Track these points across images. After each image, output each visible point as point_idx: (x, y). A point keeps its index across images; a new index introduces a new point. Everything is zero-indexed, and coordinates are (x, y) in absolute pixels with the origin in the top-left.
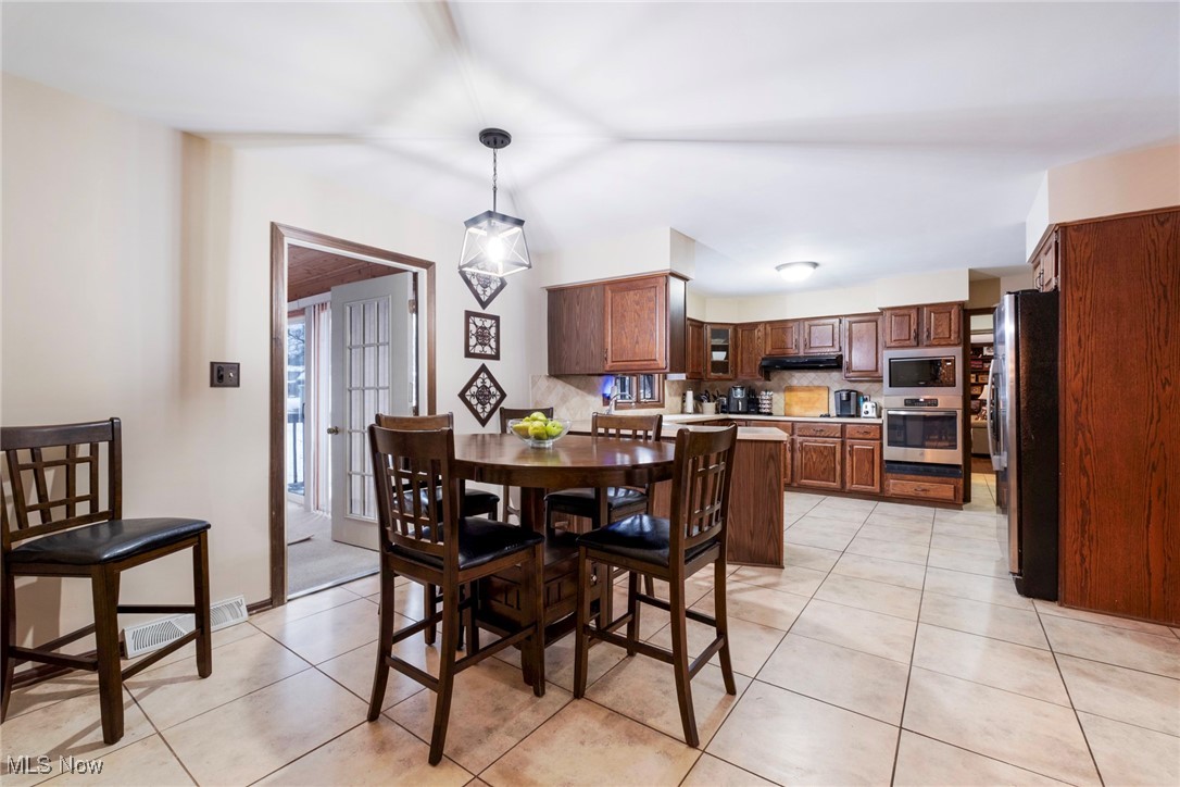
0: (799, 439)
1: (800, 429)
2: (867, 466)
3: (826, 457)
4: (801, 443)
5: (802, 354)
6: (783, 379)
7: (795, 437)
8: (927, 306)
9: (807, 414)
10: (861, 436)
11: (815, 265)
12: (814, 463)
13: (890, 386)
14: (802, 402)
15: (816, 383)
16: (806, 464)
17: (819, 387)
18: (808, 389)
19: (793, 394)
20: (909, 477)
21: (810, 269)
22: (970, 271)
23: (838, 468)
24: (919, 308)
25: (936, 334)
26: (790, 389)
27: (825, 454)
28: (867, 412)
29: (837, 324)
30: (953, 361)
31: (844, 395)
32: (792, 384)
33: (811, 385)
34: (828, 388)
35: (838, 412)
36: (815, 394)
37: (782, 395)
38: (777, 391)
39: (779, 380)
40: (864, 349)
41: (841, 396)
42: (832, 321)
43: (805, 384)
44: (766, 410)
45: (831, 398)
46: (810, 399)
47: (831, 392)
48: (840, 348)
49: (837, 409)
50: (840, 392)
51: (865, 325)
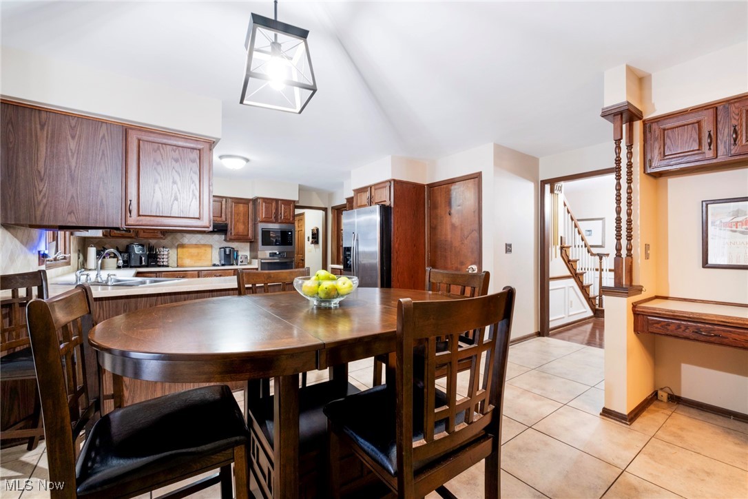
6: (176, 238)
8: (282, 200)
9: (196, 264)
11: (247, 160)
13: (263, 245)
14: (192, 256)
15: (202, 242)
17: (205, 245)
18: (197, 246)
19: (185, 250)
21: (244, 162)
22: (299, 185)
24: (277, 200)
25: (284, 216)
26: (182, 246)
28: (242, 261)
29: (224, 202)
30: (291, 232)
31: (228, 250)
32: (184, 243)
33: (198, 243)
34: (211, 246)
35: (223, 262)
36: (202, 250)
37: (175, 251)
38: (171, 248)
39: (172, 238)
40: (241, 221)
41: (225, 252)
42: (220, 199)
43: (194, 242)
44: (165, 264)
45: (213, 253)
46: (198, 254)
47: (213, 249)
48: (226, 219)
49: (220, 261)
50: (225, 248)
51: (241, 205)
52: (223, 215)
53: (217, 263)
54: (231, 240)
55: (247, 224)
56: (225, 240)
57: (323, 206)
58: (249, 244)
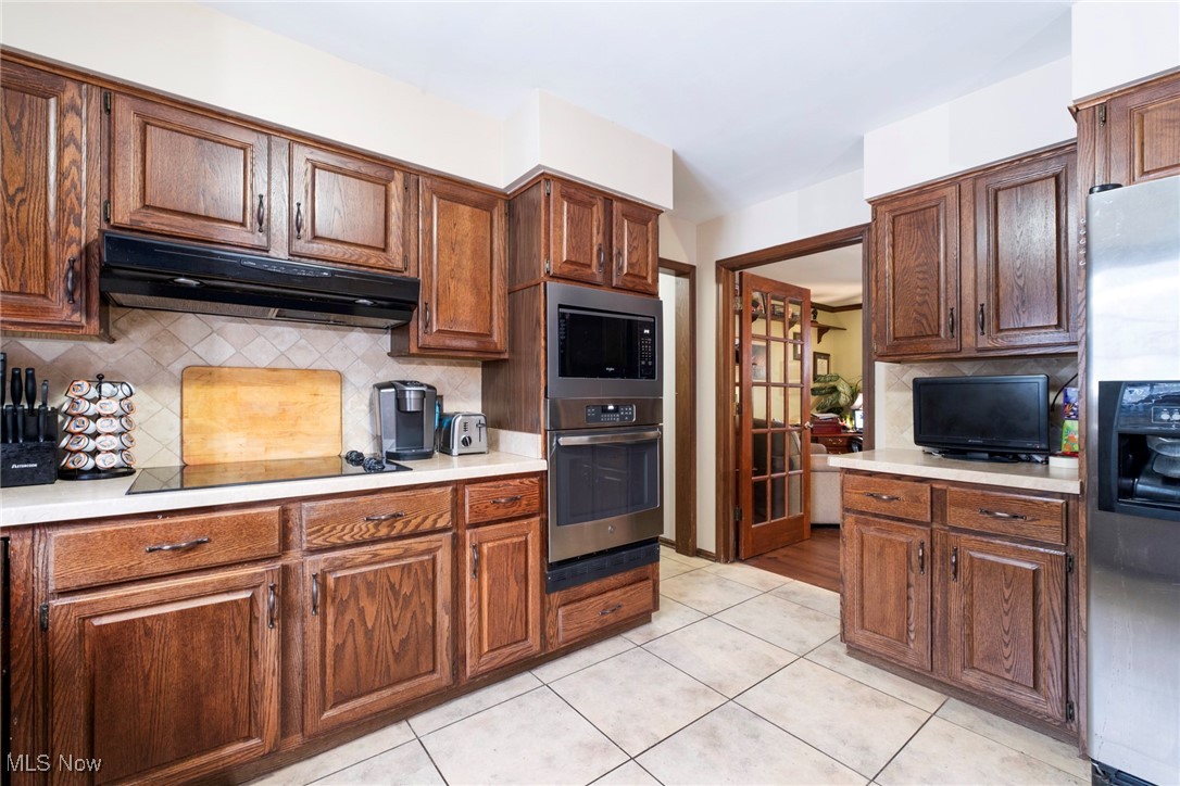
0: (312, 565)
1: (318, 525)
2: (514, 589)
3: (407, 599)
4: (321, 579)
5: (279, 252)
6: (175, 339)
7: (294, 557)
10: (501, 513)
12: (369, 633)
13: (563, 373)
14: (254, 419)
15: (302, 360)
16: (339, 649)
17: (310, 373)
18: (275, 375)
19: (218, 392)
20: (588, 588)
23: (444, 621)
24: (609, 198)
25: (630, 265)
26: (204, 374)
27: (406, 590)
28: (466, 442)
29: (396, 188)
30: (652, 326)
31: (411, 396)
32: (215, 362)
33: (283, 364)
34: (339, 378)
35: (390, 445)
36: (300, 395)
37: (170, 397)
38: (148, 382)
39: (156, 338)
40: (466, 274)
41: (400, 401)
42: (382, 173)
43: (264, 360)
44: (103, 461)
45: (347, 407)
46: (283, 411)
47: (348, 389)
48: (405, 258)
49: (378, 439)
50: (399, 387)
51: (465, 210)
52: (394, 241)
53: (367, 450)
54: (428, 354)
55: (485, 290)
56: (398, 353)
57: (683, 259)
58: (477, 372)
